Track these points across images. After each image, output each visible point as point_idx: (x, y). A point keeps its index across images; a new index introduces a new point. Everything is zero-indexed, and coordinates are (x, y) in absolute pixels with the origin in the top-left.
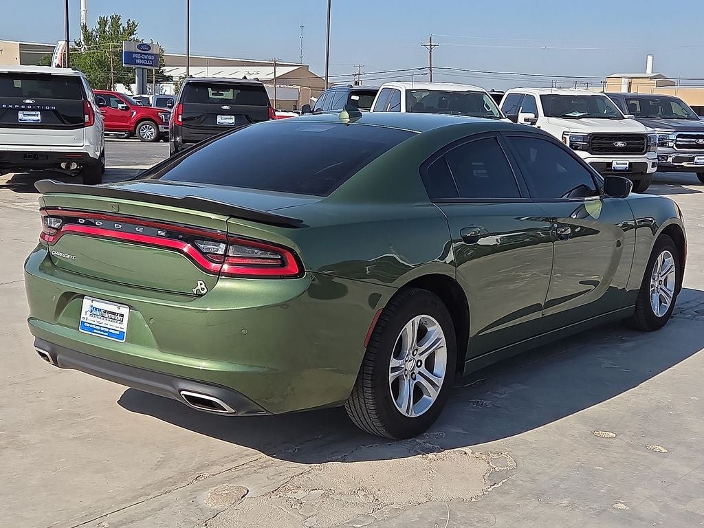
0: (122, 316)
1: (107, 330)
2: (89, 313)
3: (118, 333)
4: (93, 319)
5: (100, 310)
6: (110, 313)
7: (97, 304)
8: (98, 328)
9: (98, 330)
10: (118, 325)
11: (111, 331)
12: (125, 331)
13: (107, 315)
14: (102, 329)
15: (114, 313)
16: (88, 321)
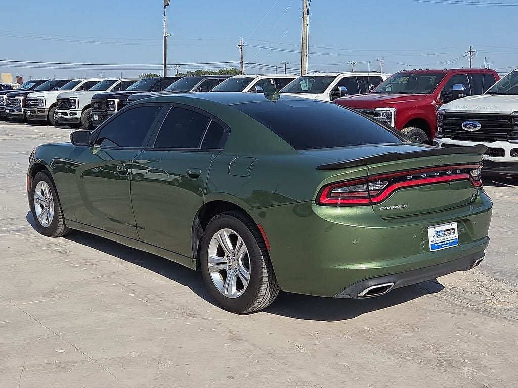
0: (454, 229)
1: (448, 242)
2: (435, 237)
3: (454, 241)
4: (439, 239)
5: (441, 231)
6: (447, 230)
7: (439, 229)
8: (443, 243)
9: (445, 244)
10: (454, 236)
11: (450, 241)
12: (457, 237)
13: (446, 233)
14: (446, 242)
15: (449, 230)
16: (437, 242)
